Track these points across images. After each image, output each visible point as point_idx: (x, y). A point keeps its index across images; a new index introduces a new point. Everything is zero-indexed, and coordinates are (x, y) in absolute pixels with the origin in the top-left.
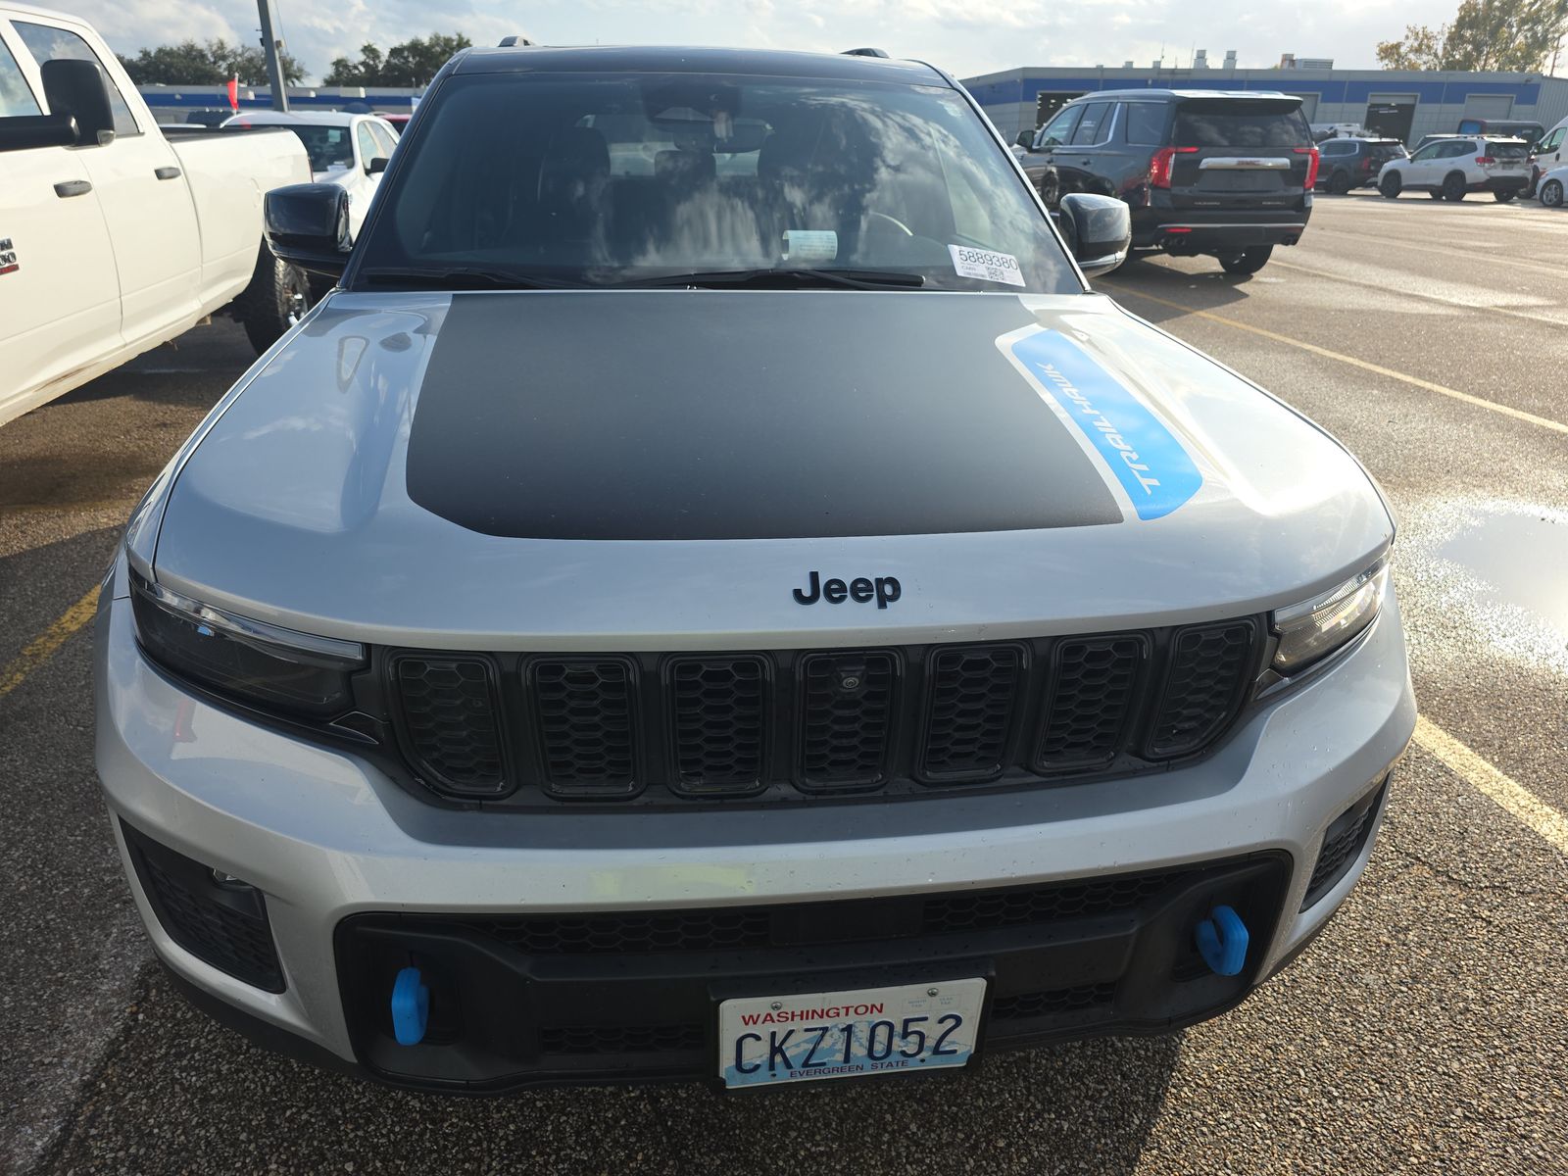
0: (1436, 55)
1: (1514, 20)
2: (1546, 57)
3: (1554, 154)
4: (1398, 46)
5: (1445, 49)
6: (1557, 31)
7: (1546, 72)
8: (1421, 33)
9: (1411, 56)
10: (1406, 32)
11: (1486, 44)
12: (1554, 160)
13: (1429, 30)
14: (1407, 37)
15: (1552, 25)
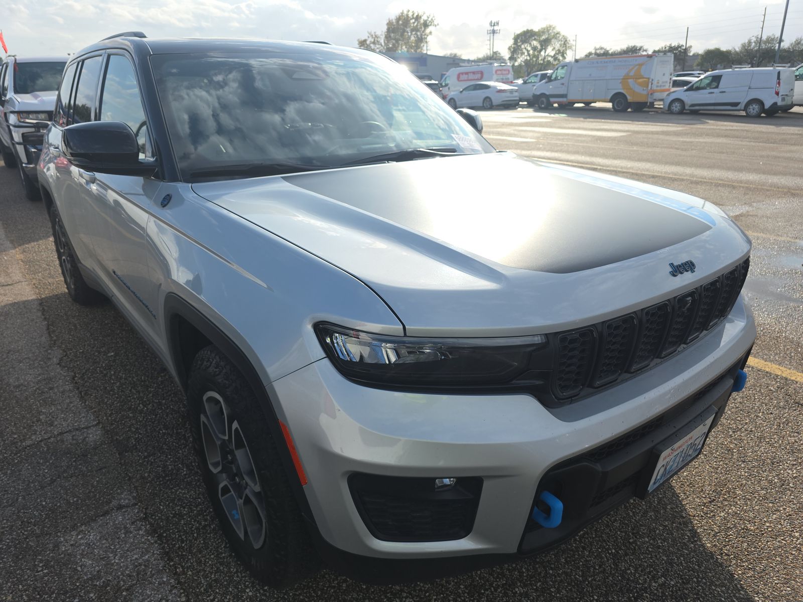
0: (382, 45)
1: (408, 30)
2: (423, 46)
3: (447, 88)
4: (365, 41)
5: (384, 42)
6: (425, 35)
7: (425, 52)
8: (374, 35)
9: (372, 45)
10: (368, 35)
11: (400, 40)
12: (448, 90)
13: (377, 33)
14: (368, 37)
15: (423, 32)
